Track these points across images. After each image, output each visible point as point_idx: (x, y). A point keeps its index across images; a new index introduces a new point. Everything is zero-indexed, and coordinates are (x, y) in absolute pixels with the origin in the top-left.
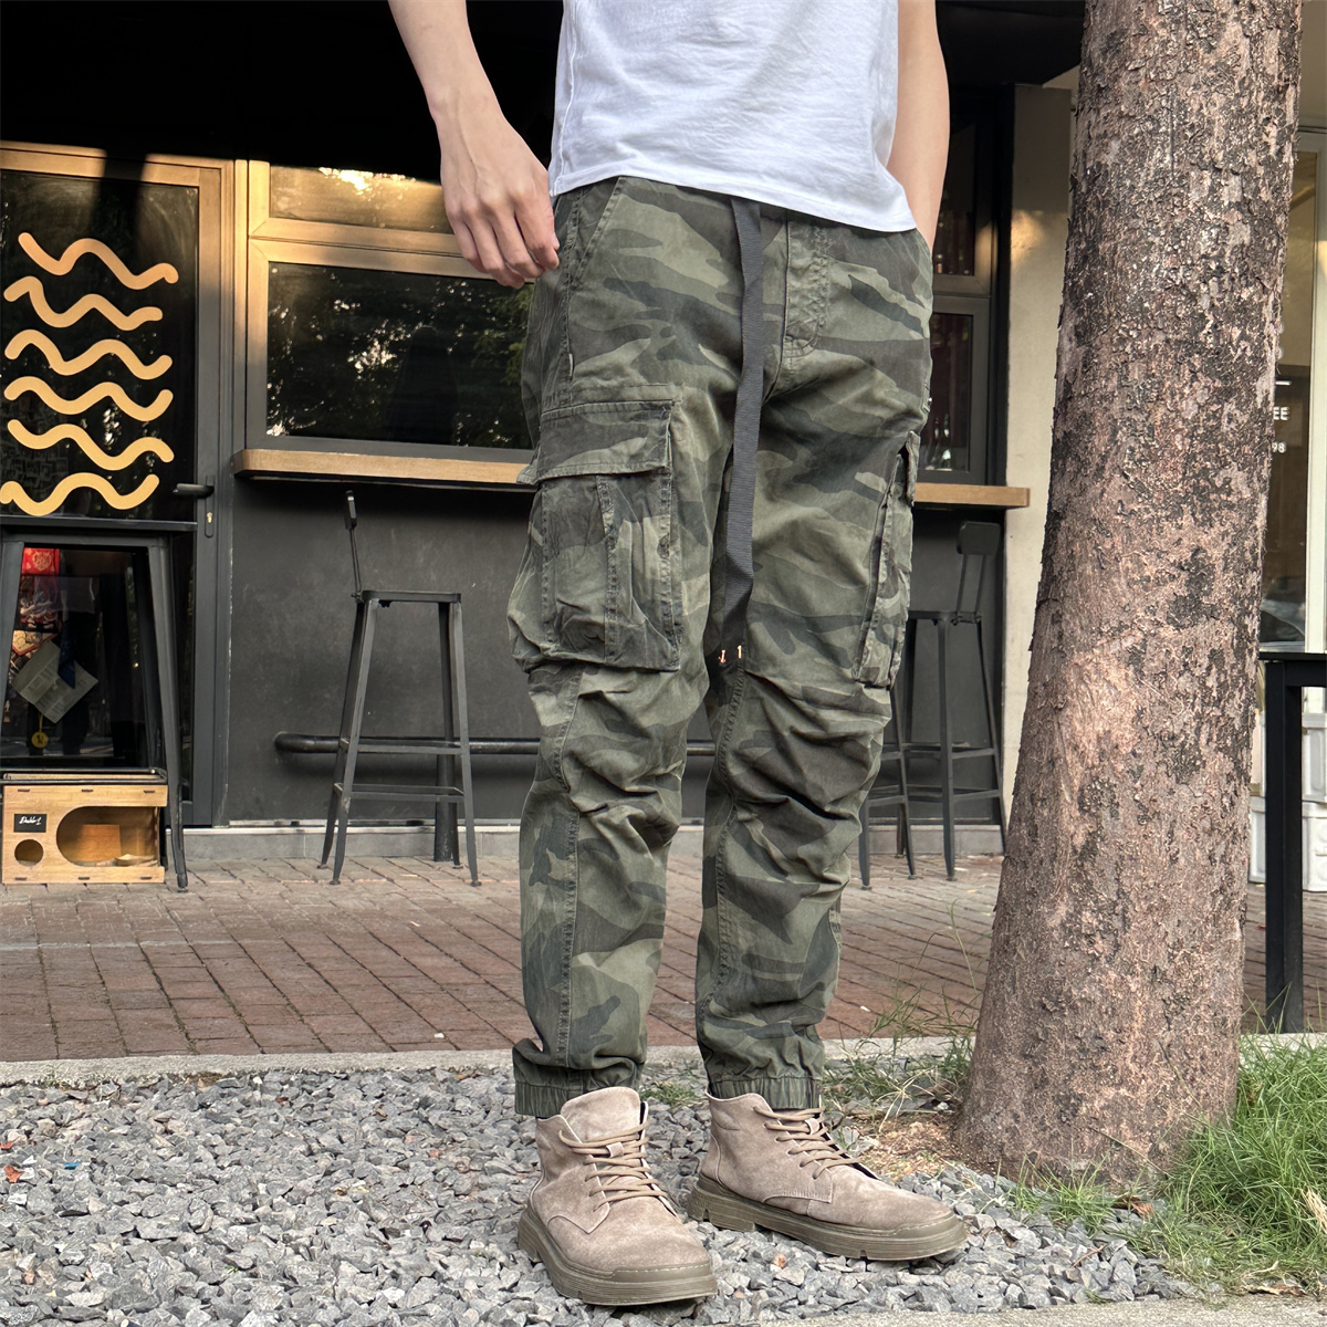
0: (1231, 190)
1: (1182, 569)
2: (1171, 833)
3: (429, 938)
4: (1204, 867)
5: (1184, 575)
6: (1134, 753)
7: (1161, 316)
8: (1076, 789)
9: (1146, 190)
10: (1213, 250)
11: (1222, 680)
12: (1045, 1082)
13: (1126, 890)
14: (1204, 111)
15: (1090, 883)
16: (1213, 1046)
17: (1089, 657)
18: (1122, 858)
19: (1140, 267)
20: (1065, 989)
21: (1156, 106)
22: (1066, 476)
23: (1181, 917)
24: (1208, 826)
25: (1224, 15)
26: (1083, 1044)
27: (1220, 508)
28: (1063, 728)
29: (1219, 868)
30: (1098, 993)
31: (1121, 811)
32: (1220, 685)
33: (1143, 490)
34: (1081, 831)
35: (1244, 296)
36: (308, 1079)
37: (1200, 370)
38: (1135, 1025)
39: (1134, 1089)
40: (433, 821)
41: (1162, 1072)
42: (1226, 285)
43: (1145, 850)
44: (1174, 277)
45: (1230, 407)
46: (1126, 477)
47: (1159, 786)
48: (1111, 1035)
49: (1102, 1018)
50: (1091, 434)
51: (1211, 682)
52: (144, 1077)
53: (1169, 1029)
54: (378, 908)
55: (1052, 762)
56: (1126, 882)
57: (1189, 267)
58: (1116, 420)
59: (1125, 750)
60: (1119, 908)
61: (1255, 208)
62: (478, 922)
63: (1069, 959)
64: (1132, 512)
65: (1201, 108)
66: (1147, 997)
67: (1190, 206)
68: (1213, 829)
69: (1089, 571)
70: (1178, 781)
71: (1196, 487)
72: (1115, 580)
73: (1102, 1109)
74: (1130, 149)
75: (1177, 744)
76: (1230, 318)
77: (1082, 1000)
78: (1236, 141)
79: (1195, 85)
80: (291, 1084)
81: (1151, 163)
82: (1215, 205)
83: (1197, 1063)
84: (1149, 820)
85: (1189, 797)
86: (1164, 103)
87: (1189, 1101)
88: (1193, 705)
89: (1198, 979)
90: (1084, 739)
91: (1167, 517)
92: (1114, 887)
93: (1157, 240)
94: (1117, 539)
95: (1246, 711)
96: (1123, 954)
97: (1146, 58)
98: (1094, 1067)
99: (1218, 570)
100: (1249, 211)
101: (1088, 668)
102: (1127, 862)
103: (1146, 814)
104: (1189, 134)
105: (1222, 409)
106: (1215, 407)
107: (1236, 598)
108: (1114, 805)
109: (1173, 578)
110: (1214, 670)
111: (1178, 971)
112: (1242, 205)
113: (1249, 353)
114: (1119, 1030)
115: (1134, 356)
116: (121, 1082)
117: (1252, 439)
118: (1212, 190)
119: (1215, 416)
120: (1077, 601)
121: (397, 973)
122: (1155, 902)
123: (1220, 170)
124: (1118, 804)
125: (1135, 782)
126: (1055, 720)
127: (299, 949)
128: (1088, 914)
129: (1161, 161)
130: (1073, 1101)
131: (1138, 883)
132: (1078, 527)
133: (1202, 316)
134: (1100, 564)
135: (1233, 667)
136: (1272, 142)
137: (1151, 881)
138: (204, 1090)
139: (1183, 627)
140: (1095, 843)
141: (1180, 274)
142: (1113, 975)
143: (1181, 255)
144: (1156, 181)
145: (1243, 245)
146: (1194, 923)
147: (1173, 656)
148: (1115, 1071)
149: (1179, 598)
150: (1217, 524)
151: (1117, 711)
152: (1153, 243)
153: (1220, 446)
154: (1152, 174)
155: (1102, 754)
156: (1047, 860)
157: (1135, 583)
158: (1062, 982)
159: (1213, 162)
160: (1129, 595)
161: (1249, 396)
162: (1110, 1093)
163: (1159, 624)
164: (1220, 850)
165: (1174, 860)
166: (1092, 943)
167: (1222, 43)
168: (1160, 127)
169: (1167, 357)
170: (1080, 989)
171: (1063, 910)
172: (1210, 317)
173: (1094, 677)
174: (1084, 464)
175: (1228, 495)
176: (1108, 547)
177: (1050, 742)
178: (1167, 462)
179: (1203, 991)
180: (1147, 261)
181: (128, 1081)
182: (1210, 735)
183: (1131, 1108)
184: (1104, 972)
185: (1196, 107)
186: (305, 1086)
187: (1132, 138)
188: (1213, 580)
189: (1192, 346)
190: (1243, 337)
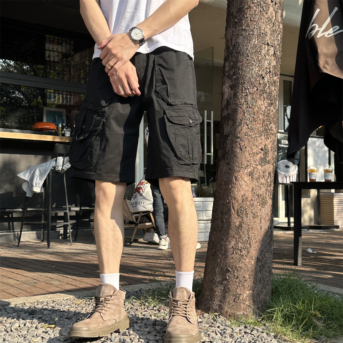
0: (271, 52)
2: (260, 221)
4: (267, 230)
5: (263, 152)
6: (252, 200)
7: (256, 83)
8: (236, 210)
9: (251, 49)
10: (268, 66)
12: (230, 291)
13: (250, 237)
15: (241, 235)
17: (239, 174)
19: (250, 70)
21: (253, 27)
22: (229, 125)
25: (269, 5)
26: (240, 280)
27: (270, 134)
28: (231, 193)
29: (270, 230)
30: (244, 265)
33: (252, 129)
34: (238, 221)
35: (275, 79)
37: (266, 98)
41: (259, 286)
43: (255, 226)
44: (259, 73)
46: (248, 126)
47: (258, 209)
48: (247, 276)
49: (245, 272)
50: (237, 114)
51: (269, 181)
53: (261, 274)
55: (228, 203)
56: (250, 234)
58: (244, 110)
59: (249, 199)
60: (249, 242)
63: (235, 256)
64: (250, 135)
65: (265, 29)
67: (263, 54)
69: (238, 151)
70: (262, 207)
71: (265, 129)
72: (245, 153)
73: (246, 297)
74: (246, 38)
75: (262, 197)
76: (272, 85)
77: (239, 267)
79: (263, 23)
82: (268, 55)
84: (256, 218)
85: (264, 211)
88: (265, 187)
89: (266, 260)
90: (238, 196)
91: (259, 137)
92: (247, 236)
93: (254, 63)
94: (246, 142)
96: (250, 254)
97: (250, 14)
100: (276, 57)
102: (250, 229)
104: (262, 35)
105: (270, 108)
107: (273, 158)
108: (247, 214)
109: (260, 153)
110: (269, 177)
111: (262, 258)
112: (274, 55)
113: (276, 94)
115: (249, 93)
117: (276, 117)
118: (268, 51)
120: (234, 159)
122: (257, 240)
123: (269, 45)
125: (252, 207)
126: (229, 191)
128: (240, 244)
129: (255, 42)
130: (238, 295)
131: (253, 235)
132: (234, 139)
133: (266, 84)
134: (241, 149)
136: (280, 39)
137: (256, 234)
139: (263, 166)
140: (242, 224)
143: (260, 67)
144: (254, 47)
145: (274, 66)
146: (265, 245)
147: (261, 173)
149: (262, 158)
150: (270, 138)
151: (247, 188)
153: (270, 118)
154: (252, 45)
155: (243, 200)
157: (251, 154)
158: (233, 263)
160: (249, 157)
162: (248, 292)
163: (257, 165)
164: (270, 225)
165: (261, 228)
166: (241, 252)
167: (269, 12)
168: (254, 33)
169: (258, 94)
170: (239, 264)
171: (233, 243)
173: (240, 179)
174: (235, 122)
175: (272, 131)
176: (244, 144)
177: (227, 198)
178: (258, 122)
179: (267, 263)
180: (252, 68)
182: (268, 194)
184: (245, 259)
187: (247, 35)
188: (269, 153)
189: (264, 91)
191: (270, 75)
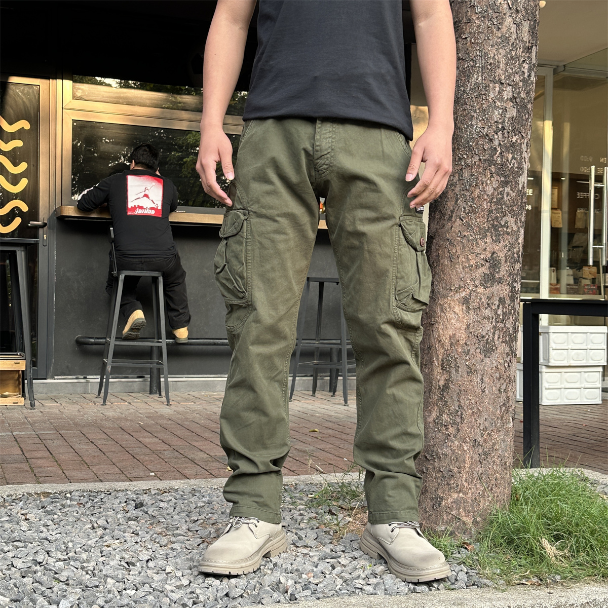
0: (508, 92)
1: (487, 261)
2: (482, 379)
3: (147, 429)
4: (496, 394)
5: (488, 264)
6: (466, 344)
7: (477, 148)
8: (440, 360)
9: (470, 92)
10: (500, 119)
11: (505, 311)
12: (426, 491)
13: (463, 405)
14: (496, 57)
15: (447, 402)
16: (500, 474)
17: (446, 301)
18: (460, 391)
19: (468, 126)
20: (435, 449)
21: (475, 54)
22: (436, 220)
23: (487, 417)
24: (498, 376)
25: (505, 14)
26: (443, 474)
27: (503, 234)
28: (434, 332)
29: (503, 394)
30: (450, 451)
31: (460, 370)
32: (503, 313)
33: (469, 226)
34: (443, 378)
35: (514, 140)
36: (92, 495)
37: (495, 173)
38: (466, 465)
39: (466, 494)
40: (149, 376)
41: (478, 486)
42: (506, 135)
43: (471, 387)
44: (483, 131)
45: (507, 189)
46: (462, 220)
47: (477, 359)
48: (456, 470)
49: (451, 462)
50: (447, 201)
51: (500, 312)
52: (16, 494)
53: (481, 467)
54: (124, 416)
55: (429, 348)
56: (462, 401)
57: (489, 127)
58: (457, 195)
59: (462, 342)
60: (459, 413)
61: (518, 100)
62: (170, 422)
63: (437, 436)
64: (465, 236)
65: (495, 55)
66: (471, 452)
67: (490, 100)
68: (500, 378)
69: (446, 262)
70: (485, 356)
71: (493, 225)
72: (457, 266)
73: (451, 503)
74: (463, 74)
75: (485, 339)
76: (507, 150)
77: (443, 454)
78: (510, 71)
79: (492, 45)
80: (84, 497)
81: (473, 80)
82: (501, 99)
83: (493, 482)
84: (472, 373)
85: (489, 364)
86: (478, 54)
87: (490, 499)
88: (492, 322)
89: (494, 444)
90: (444, 338)
91: (480, 238)
92: (457, 404)
93: (475, 115)
94: (458, 248)
95: (515, 325)
96: (461, 434)
97: (470, 33)
98: (448, 484)
99: (503, 262)
100: (516, 102)
101: (446, 305)
102: (463, 392)
103: (471, 371)
104: (489, 67)
105: (504, 190)
106: (501, 189)
107: (511, 274)
108: (457, 367)
109: (482, 265)
110: (501, 306)
111: (485, 441)
112: (513, 99)
113: (516, 165)
114: (459, 468)
115: (465, 166)
116: (5, 497)
117: (517, 203)
118: (499, 92)
119: (501, 193)
120: (440, 275)
121: (132, 445)
122: (475, 410)
123: (503, 84)
124: (459, 367)
125: (466, 356)
126: (431, 329)
127: (87, 435)
128: (446, 416)
129: (477, 79)
130: (439, 500)
131: (468, 402)
132: (441, 243)
133: (495, 149)
134: (450, 259)
135: (509, 305)
136: (526, 71)
137: (473, 401)
138: (43, 500)
139: (487, 287)
140: (448, 384)
141: (486, 130)
142: (456, 443)
143: (486, 121)
144: (475, 88)
145: (513, 117)
146: (492, 419)
147: (483, 300)
148: (457, 486)
149: (485, 274)
150: (502, 241)
151: (458, 325)
152: (473, 116)
153: (503, 206)
154: (473, 85)
155: (452, 344)
156: (428, 392)
157: (467, 268)
158: (434, 446)
159: (500, 80)
160: (463, 273)
161: (516, 184)
162: (455, 496)
163: (477, 286)
164: (503, 387)
165: (483, 391)
166: (447, 429)
167: (504, 26)
168: (476, 64)
169: (480, 167)
170: (442, 449)
171: (434, 414)
172: (499, 149)
173: (448, 310)
174: (443, 215)
175: (507, 228)
176: (454, 251)
177: (429, 339)
178: (480, 214)
179: (496, 450)
180: (471, 124)
181: (8, 496)
182: (499, 335)
183: (464, 502)
184: (452, 442)
185: (493, 55)
186: (91, 498)
187: (464, 69)
188: (501, 266)
189: (491, 162)
190: (513, 158)
191: (503, 134)
